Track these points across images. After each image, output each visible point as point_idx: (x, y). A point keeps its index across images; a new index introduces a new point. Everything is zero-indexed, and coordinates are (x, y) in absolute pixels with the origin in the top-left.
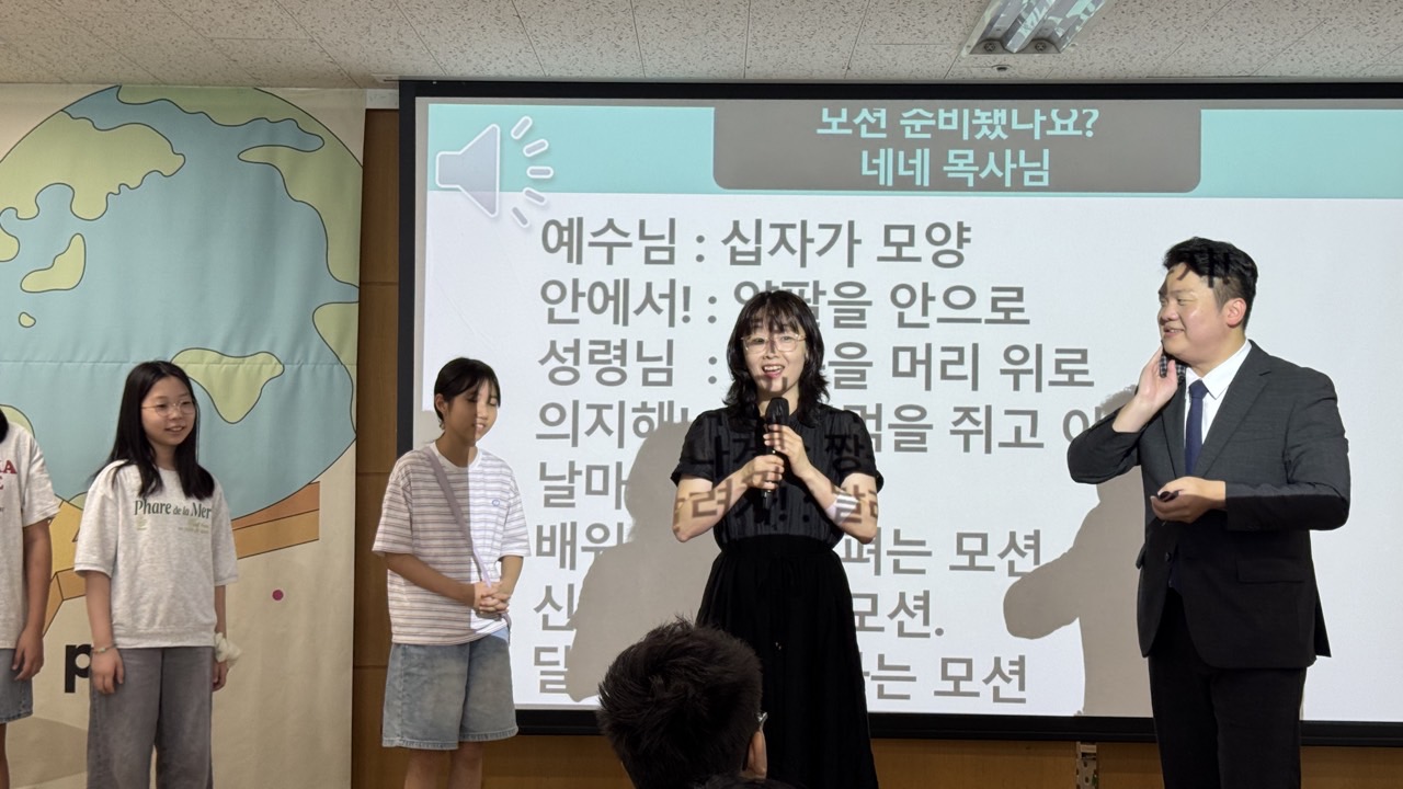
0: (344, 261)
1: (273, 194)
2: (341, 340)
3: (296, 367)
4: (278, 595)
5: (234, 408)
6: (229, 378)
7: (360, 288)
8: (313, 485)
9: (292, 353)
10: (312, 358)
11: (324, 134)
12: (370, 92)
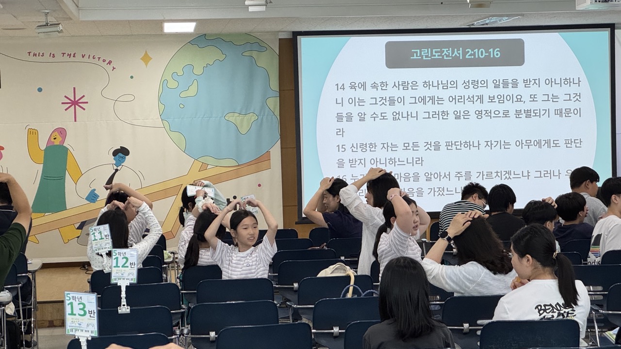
0: (275, 84)
1: (253, 64)
2: (275, 108)
3: (262, 117)
4: (259, 185)
5: (244, 130)
6: (242, 121)
7: (279, 92)
8: (268, 152)
9: (260, 112)
10: (266, 114)
11: (266, 46)
12: (280, 33)
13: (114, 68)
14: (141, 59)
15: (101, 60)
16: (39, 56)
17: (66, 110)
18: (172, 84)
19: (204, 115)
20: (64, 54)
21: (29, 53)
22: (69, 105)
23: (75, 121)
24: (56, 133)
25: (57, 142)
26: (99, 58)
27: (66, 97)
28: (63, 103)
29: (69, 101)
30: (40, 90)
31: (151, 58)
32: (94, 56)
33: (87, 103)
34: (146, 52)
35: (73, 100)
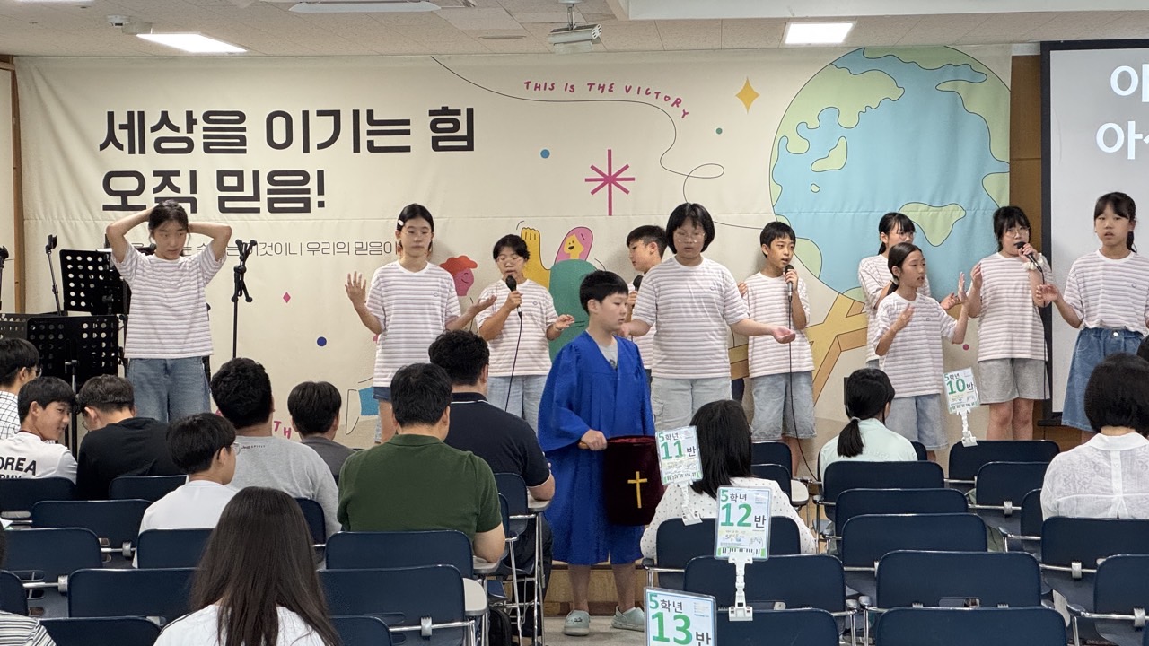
0: (1001, 148)
1: (958, 108)
2: (1000, 197)
3: (973, 212)
5: (936, 239)
6: (934, 219)
7: (1010, 164)
9: (971, 203)
10: (982, 207)
11: (987, 72)
12: (1014, 45)
13: (685, 113)
14: (738, 96)
15: (662, 97)
16: (545, 89)
17: (593, 193)
18: (797, 145)
19: (859, 208)
20: (591, 85)
21: (528, 83)
22: (601, 183)
23: (610, 214)
24: (574, 237)
25: (575, 255)
26: (658, 93)
27: (593, 167)
28: (587, 180)
29: (601, 177)
30: (545, 154)
31: (757, 95)
32: (648, 89)
33: (633, 179)
34: (748, 81)
35: (607, 173)
